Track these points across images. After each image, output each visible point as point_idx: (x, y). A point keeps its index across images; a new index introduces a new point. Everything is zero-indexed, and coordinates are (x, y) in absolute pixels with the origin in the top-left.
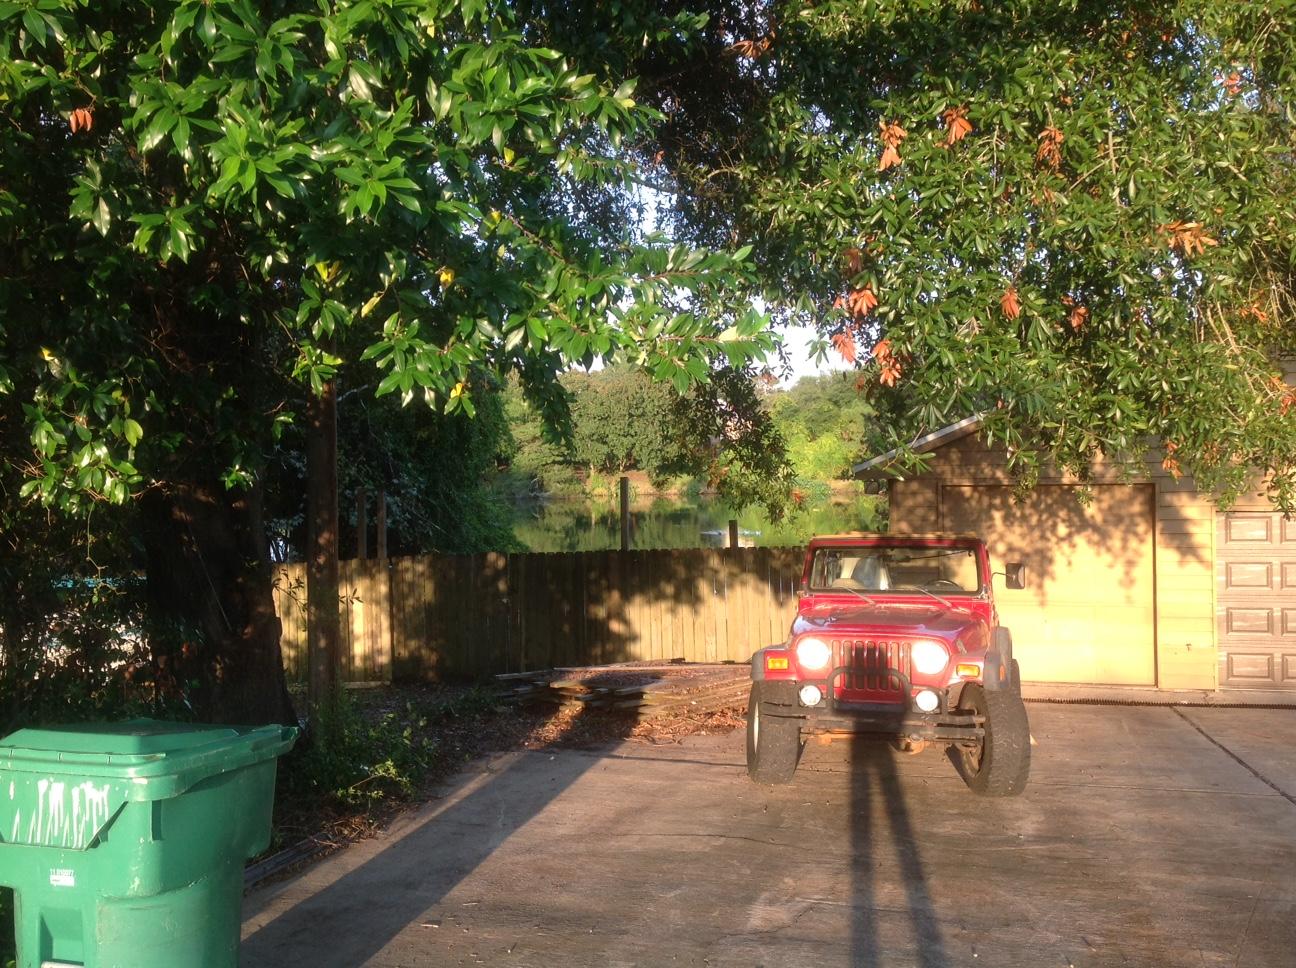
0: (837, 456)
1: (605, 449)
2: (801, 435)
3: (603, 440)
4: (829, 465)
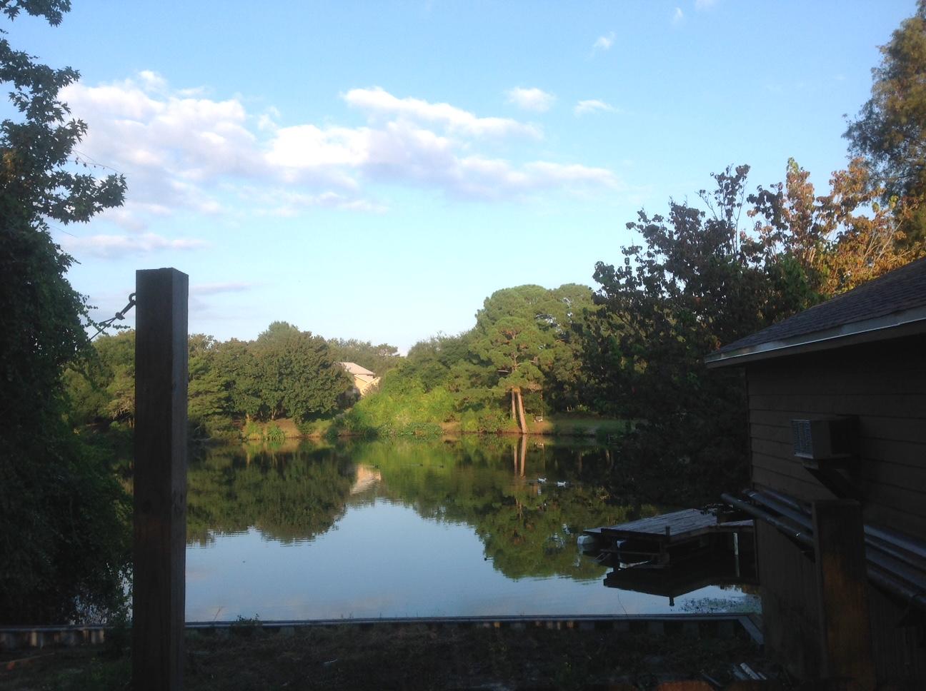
0: (446, 404)
1: (259, 402)
2: (418, 388)
3: (256, 394)
4: (440, 410)
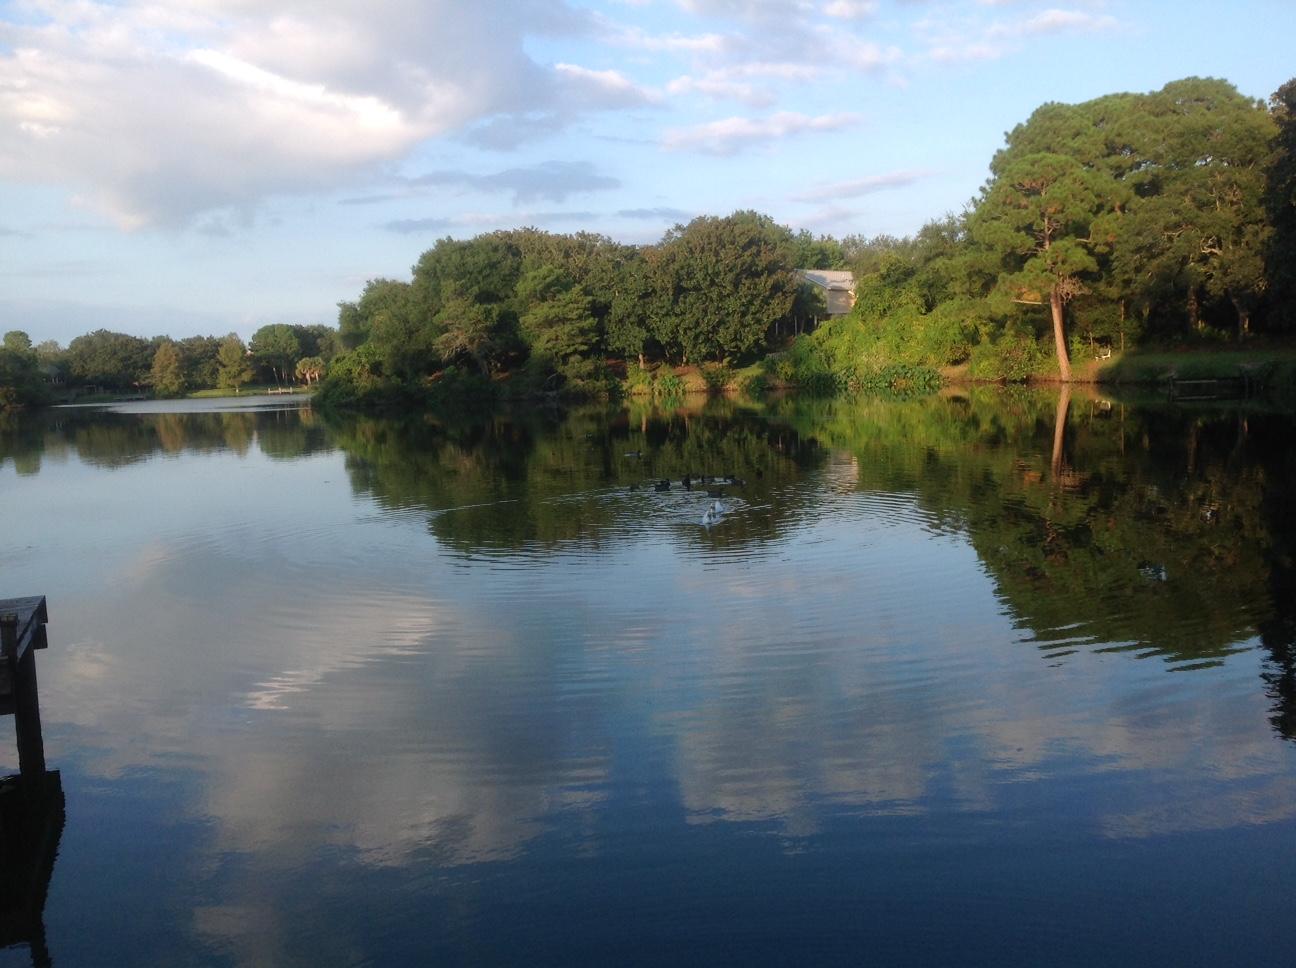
1: (644, 334)
2: (911, 306)
3: (642, 322)
4: (939, 343)
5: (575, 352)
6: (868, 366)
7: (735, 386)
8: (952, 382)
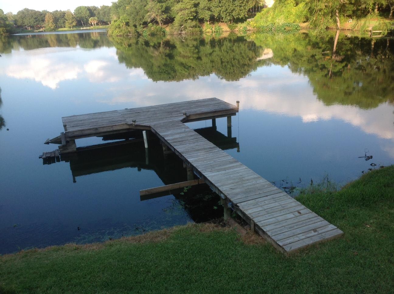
4: (300, 16)
5: (189, 19)
6: (278, 23)
7: (238, 30)
8: (303, 28)
